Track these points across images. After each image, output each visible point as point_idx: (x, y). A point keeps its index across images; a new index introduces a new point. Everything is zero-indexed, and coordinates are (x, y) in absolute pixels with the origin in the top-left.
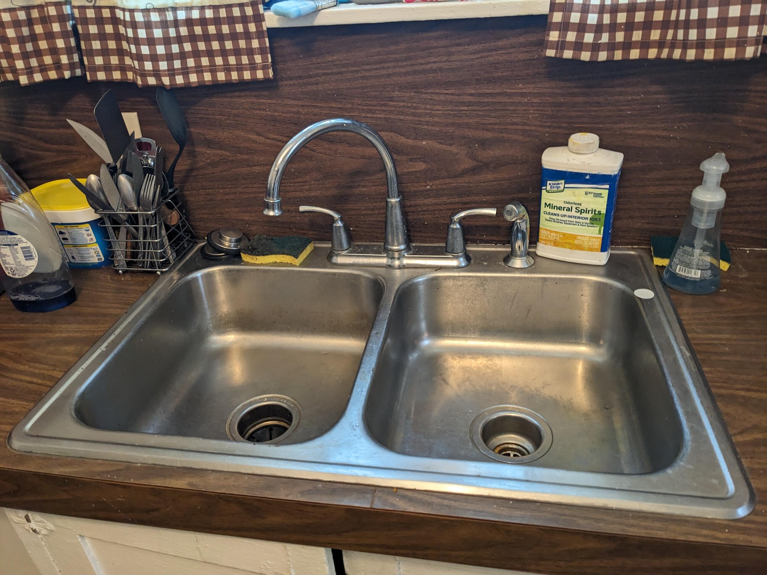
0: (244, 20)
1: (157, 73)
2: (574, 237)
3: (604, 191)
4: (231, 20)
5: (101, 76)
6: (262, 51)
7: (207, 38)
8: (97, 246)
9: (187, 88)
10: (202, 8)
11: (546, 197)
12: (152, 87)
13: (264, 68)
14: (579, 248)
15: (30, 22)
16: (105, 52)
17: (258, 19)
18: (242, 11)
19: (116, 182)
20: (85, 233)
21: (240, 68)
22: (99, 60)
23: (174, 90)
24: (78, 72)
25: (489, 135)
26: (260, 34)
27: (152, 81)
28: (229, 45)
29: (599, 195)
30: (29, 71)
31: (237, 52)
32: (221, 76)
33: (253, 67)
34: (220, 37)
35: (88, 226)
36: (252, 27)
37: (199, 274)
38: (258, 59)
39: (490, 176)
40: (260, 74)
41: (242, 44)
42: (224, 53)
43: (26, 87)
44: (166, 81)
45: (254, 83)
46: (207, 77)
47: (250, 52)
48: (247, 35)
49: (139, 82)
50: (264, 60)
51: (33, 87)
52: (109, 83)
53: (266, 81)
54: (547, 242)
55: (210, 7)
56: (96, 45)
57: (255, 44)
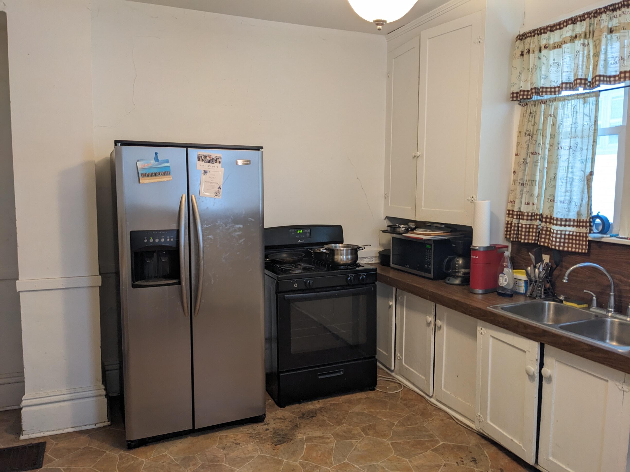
0: (583, 236)
1: (555, 245)
4: (580, 236)
5: (542, 244)
6: (586, 245)
7: (572, 239)
8: (524, 288)
9: (563, 251)
10: (573, 232)
12: (553, 249)
13: (585, 250)
15: (530, 228)
16: (545, 238)
17: (587, 237)
18: (583, 234)
19: (534, 271)
20: (522, 283)
21: (579, 249)
22: (543, 240)
23: (559, 251)
24: (536, 242)
26: (586, 241)
27: (553, 247)
28: (578, 242)
30: (525, 239)
31: (579, 244)
32: (573, 250)
33: (582, 249)
34: (576, 240)
35: (524, 281)
36: (584, 239)
37: (547, 302)
38: (584, 247)
40: (583, 251)
41: (581, 242)
42: (576, 244)
43: (523, 243)
44: (557, 248)
45: (581, 253)
46: (570, 249)
47: (582, 245)
48: (583, 241)
49: (550, 247)
50: (586, 247)
51: (524, 243)
52: (544, 246)
53: (585, 253)
55: (575, 232)
56: (543, 236)
57: (584, 243)
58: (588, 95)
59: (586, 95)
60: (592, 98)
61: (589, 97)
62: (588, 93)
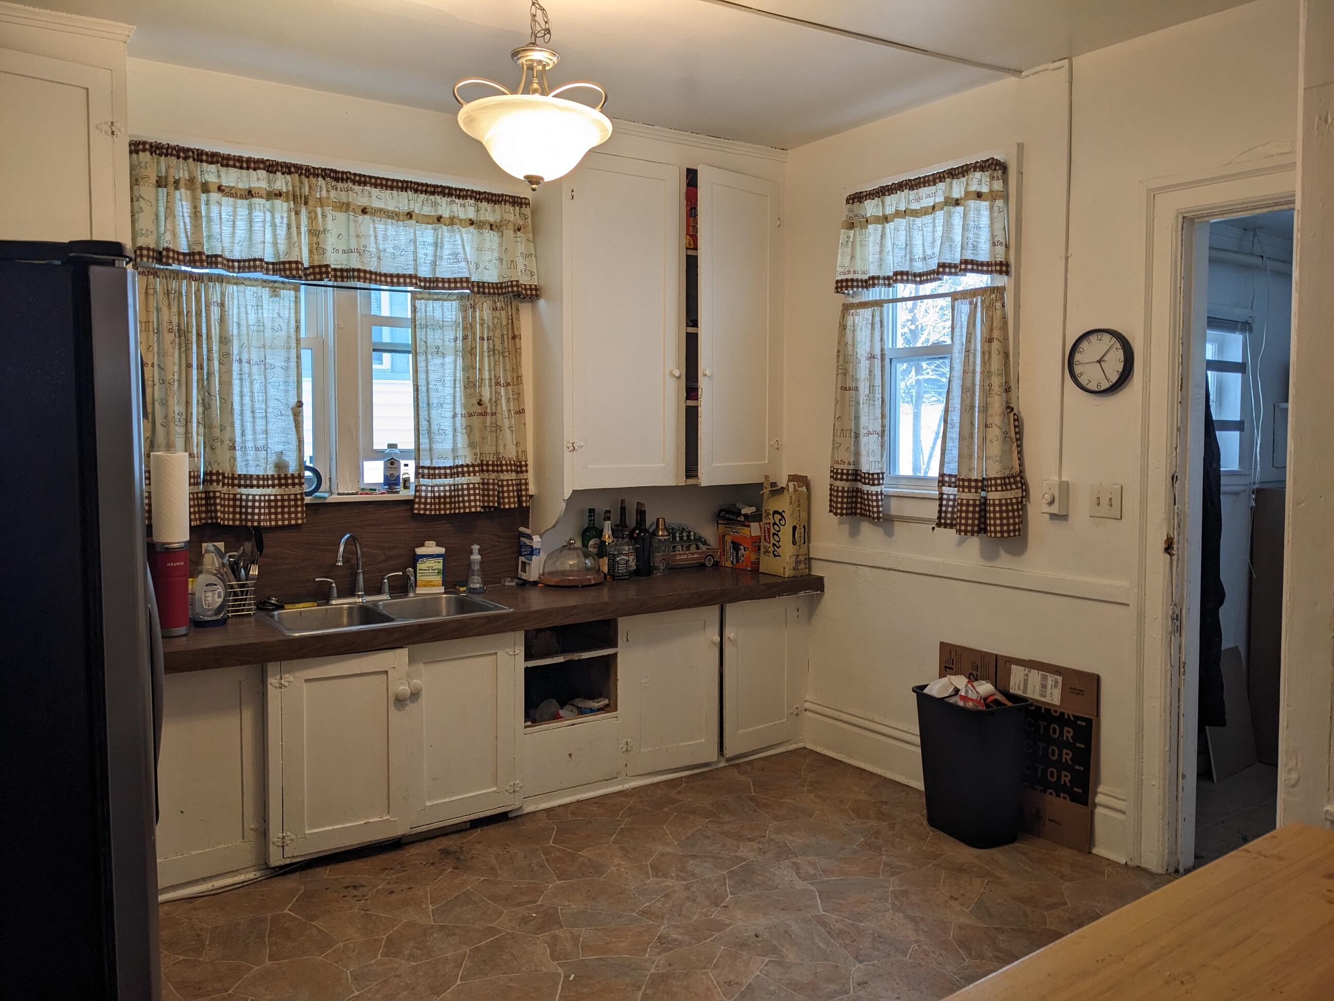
0: (295, 500)
1: (252, 520)
2: (432, 581)
3: (441, 560)
4: (289, 500)
6: (302, 512)
10: (276, 495)
11: (419, 566)
14: (434, 586)
16: (229, 513)
17: (302, 499)
18: (296, 496)
22: (226, 516)
25: (391, 545)
27: (250, 524)
28: (286, 510)
29: (439, 562)
31: (289, 513)
32: (280, 523)
33: (296, 519)
34: (283, 507)
36: (299, 503)
38: (299, 515)
39: (393, 563)
40: (299, 522)
41: (293, 509)
42: (283, 513)
44: (256, 524)
46: (275, 523)
47: (296, 513)
48: (296, 506)
50: (303, 516)
53: (301, 524)
54: (421, 586)
55: (281, 495)
56: (227, 509)
57: (299, 509)
58: (282, 286)
59: (276, 285)
60: (288, 292)
61: (283, 289)
62: (283, 283)
